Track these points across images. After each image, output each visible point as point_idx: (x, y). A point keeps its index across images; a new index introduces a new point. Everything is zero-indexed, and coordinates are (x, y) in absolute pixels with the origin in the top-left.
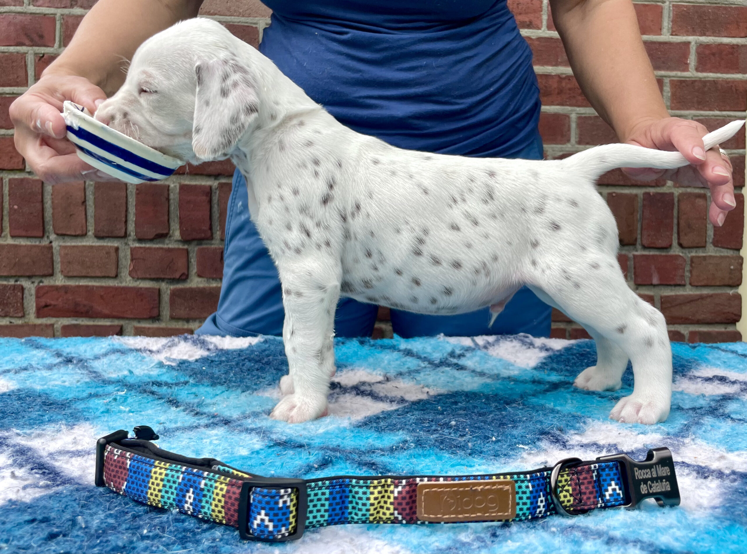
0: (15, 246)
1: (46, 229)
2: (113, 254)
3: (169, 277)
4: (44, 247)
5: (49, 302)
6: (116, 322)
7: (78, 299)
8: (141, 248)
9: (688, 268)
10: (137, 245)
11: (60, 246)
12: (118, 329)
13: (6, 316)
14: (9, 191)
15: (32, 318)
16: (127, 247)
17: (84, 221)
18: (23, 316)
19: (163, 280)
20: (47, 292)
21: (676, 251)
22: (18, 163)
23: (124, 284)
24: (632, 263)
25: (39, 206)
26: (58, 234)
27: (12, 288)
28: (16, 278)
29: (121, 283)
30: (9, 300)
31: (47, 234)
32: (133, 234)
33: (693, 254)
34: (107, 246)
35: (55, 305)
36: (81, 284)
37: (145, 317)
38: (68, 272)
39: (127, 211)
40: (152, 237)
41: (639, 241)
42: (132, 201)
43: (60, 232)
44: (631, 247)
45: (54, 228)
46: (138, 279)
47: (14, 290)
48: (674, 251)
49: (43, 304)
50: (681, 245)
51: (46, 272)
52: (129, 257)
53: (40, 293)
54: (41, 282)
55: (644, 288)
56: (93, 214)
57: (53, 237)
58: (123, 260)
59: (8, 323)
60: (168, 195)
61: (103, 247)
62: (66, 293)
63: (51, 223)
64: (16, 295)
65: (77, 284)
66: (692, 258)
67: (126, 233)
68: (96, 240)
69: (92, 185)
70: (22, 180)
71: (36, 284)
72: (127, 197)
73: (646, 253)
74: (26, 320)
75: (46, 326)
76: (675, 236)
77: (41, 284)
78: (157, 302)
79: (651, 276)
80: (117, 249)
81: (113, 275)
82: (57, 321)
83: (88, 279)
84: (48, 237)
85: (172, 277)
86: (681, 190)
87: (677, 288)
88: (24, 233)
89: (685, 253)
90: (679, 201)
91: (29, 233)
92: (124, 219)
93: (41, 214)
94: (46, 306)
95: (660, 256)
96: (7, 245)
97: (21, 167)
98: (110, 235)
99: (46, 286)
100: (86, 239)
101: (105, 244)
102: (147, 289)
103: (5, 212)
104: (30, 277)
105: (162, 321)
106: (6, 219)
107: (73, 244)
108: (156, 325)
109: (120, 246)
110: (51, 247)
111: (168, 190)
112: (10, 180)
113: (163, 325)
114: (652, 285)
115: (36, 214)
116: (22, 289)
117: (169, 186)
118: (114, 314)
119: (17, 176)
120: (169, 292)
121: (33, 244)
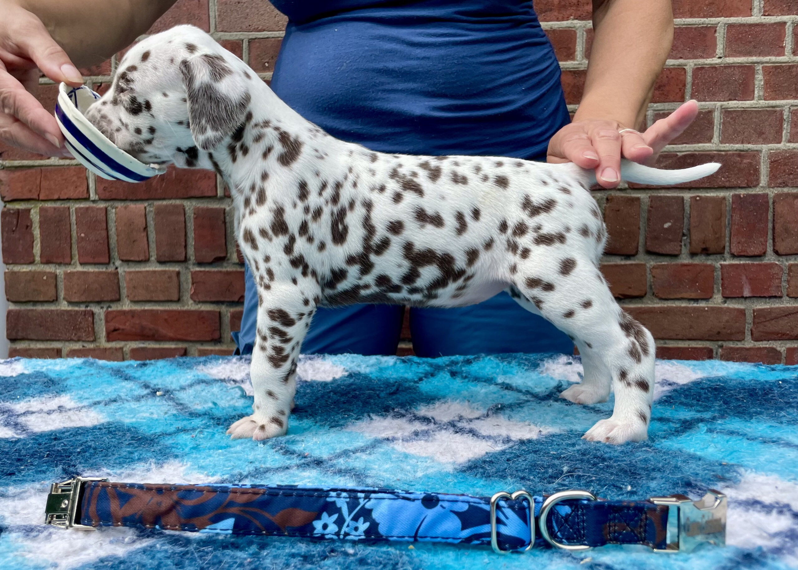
0: (84, 273)
1: (112, 255)
2: (175, 278)
3: (228, 300)
4: (110, 273)
5: (117, 326)
6: (180, 345)
7: (144, 323)
8: (201, 271)
9: (785, 277)
10: (198, 269)
11: (125, 272)
12: (183, 351)
13: (79, 340)
14: (76, 220)
15: (103, 343)
16: (188, 271)
17: (146, 246)
18: (94, 341)
19: (222, 303)
20: (115, 317)
21: (770, 258)
22: (83, 192)
23: (186, 308)
24: (720, 273)
25: (104, 233)
26: (122, 261)
27: (83, 313)
28: (87, 304)
29: (184, 306)
30: (81, 325)
31: (112, 261)
32: (192, 258)
33: (792, 262)
34: (169, 271)
35: (123, 330)
36: (146, 308)
37: (208, 339)
38: (134, 297)
39: (186, 235)
40: (211, 260)
41: (727, 249)
42: (191, 226)
43: (124, 258)
44: (718, 256)
45: (118, 254)
46: (199, 302)
47: (85, 315)
48: (769, 260)
49: (112, 328)
50: (776, 252)
51: (114, 298)
52: (190, 280)
53: (109, 317)
54: (109, 307)
55: (734, 301)
56: (154, 240)
57: (118, 263)
58: (185, 284)
59: (81, 347)
60: (225, 218)
61: (165, 272)
62: (133, 317)
63: (116, 249)
64: (87, 320)
65: (143, 308)
66: (790, 267)
67: (186, 257)
68: (158, 265)
69: (151, 211)
70: (87, 209)
71: (105, 309)
72: (185, 222)
73: (736, 262)
74: (98, 344)
75: (116, 349)
76: (770, 241)
77: (110, 309)
78: (218, 324)
79: (742, 288)
80: (178, 273)
81: (175, 298)
82: (126, 345)
83: (153, 303)
84: (114, 263)
85: (231, 300)
86: (776, 191)
87: (772, 300)
88: (91, 260)
89: (782, 261)
90: (774, 203)
91: (96, 260)
92: (183, 244)
93: (106, 241)
94: (115, 330)
95: (753, 265)
96: (77, 272)
97: (85, 196)
98: (171, 259)
99: (114, 311)
100: (150, 264)
101: (167, 269)
102: (208, 312)
103: (74, 240)
104: (99, 303)
105: (223, 343)
106: (75, 247)
107: (137, 269)
108: (217, 348)
109: (181, 270)
110: (118, 273)
111: (224, 213)
112: (76, 209)
113: (224, 347)
114: (743, 297)
115: (102, 242)
116: (93, 314)
117: (225, 209)
118: (179, 337)
119: (82, 205)
120: (229, 314)
121: (101, 270)
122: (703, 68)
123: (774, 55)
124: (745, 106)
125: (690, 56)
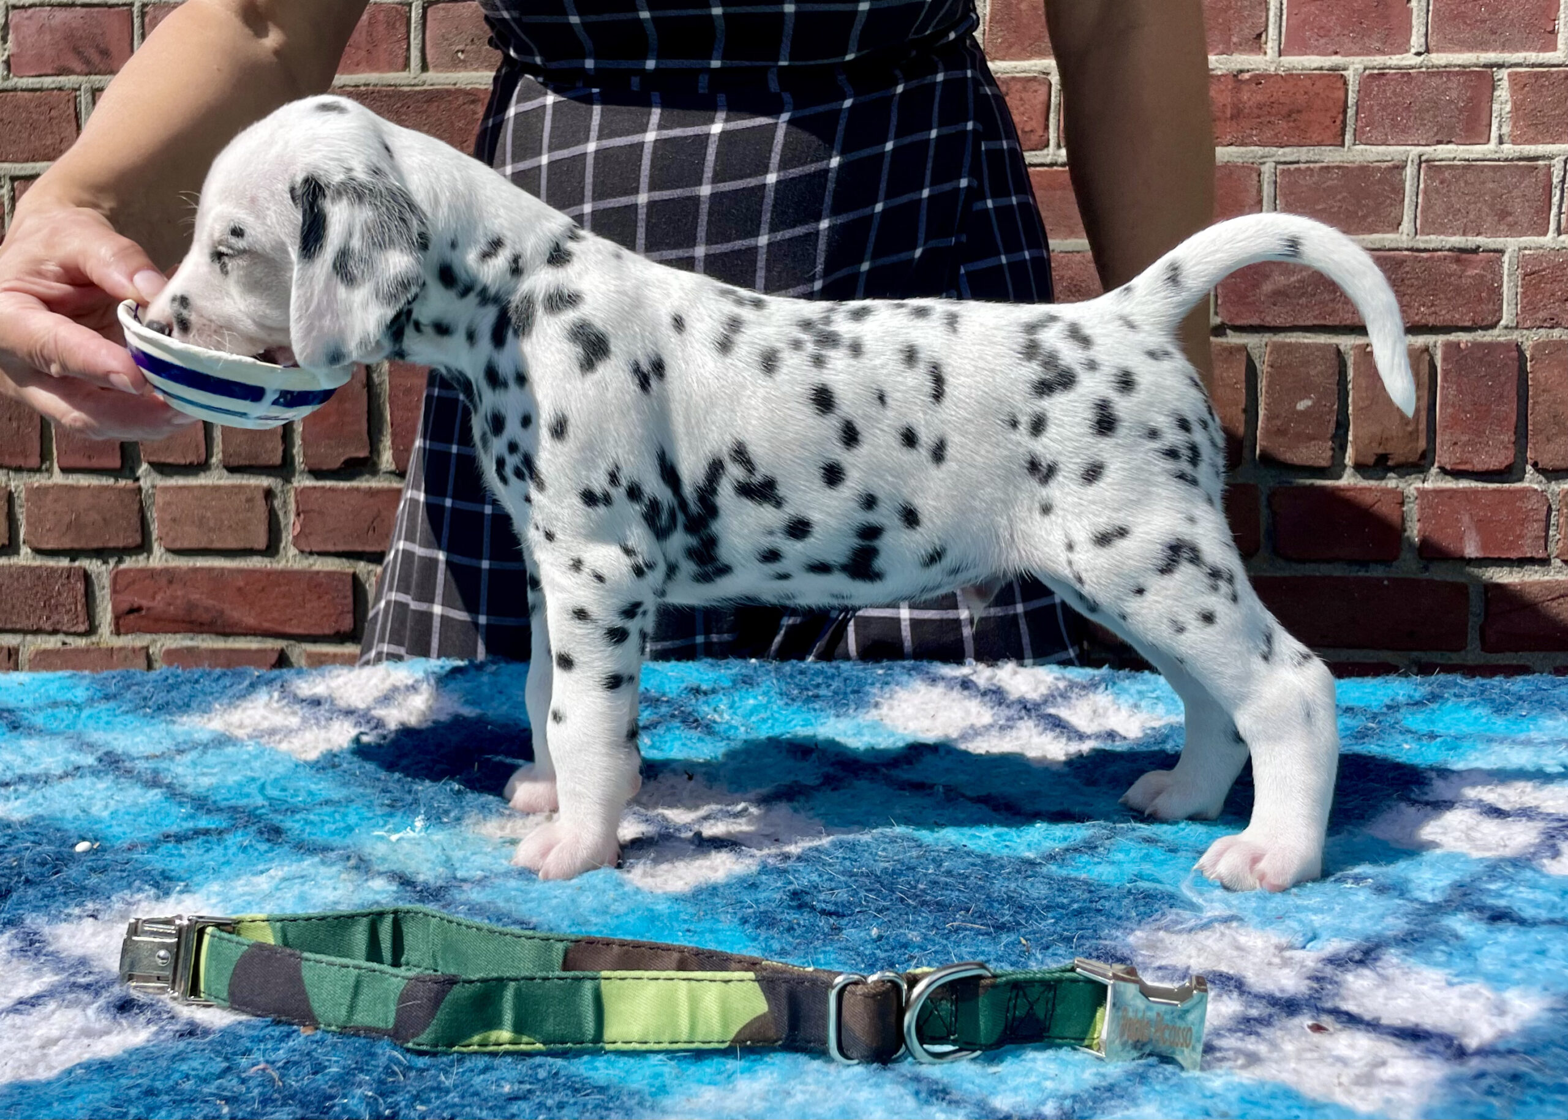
0: (69, 489)
1: (127, 452)
2: (261, 503)
3: (372, 549)
4: (124, 491)
5: (137, 601)
6: (271, 644)
7: (195, 596)
8: (315, 488)
9: (1553, 519)
10: (309, 482)
11: (156, 488)
12: (274, 658)
13: (55, 631)
15: (107, 637)
16: (289, 487)
17: (201, 434)
18: (89, 632)
19: (360, 556)
20: (134, 583)
21: (1531, 481)
23: (283, 566)
24: (1416, 507)
26: (150, 464)
27: (65, 575)
28: (74, 555)
29: (279, 562)
30: (61, 599)
31: (128, 464)
32: (300, 460)
34: (248, 486)
35: (150, 609)
36: (198, 564)
37: (327, 631)
38: (174, 540)
40: (336, 464)
41: (1438, 461)
43: (154, 459)
44: (1411, 473)
46: (311, 553)
47: (69, 578)
48: (1528, 482)
49: (126, 606)
51: (129, 544)
52: (292, 507)
53: (120, 583)
54: (121, 562)
57: (143, 471)
58: (282, 513)
59: (59, 646)
60: (368, 377)
61: (240, 488)
62: (170, 582)
64: (73, 588)
65: (191, 565)
66: (1565, 496)
67: (286, 459)
68: (225, 473)
71: (112, 566)
73: (1449, 484)
74: (96, 640)
75: (134, 650)
77: (121, 567)
78: (350, 600)
79: (1460, 539)
80: (269, 493)
81: (261, 543)
82: (155, 642)
83: (213, 556)
84: (131, 469)
85: (378, 549)
88: (84, 464)
89: (1548, 484)
91: (95, 462)
92: (280, 430)
94: (133, 610)
95: (1484, 490)
96: (54, 487)
98: (253, 462)
99: (131, 571)
100: (208, 472)
101: (244, 483)
102: (330, 574)
104: (98, 552)
107: (181, 483)
108: (350, 649)
109: (273, 485)
110: (139, 491)
116: (86, 577)
118: (266, 625)
121: (102, 483)
122: (1383, 74)
123: (1534, 50)
124: (1472, 156)
125: (1355, 49)
